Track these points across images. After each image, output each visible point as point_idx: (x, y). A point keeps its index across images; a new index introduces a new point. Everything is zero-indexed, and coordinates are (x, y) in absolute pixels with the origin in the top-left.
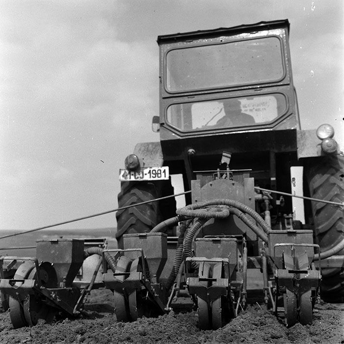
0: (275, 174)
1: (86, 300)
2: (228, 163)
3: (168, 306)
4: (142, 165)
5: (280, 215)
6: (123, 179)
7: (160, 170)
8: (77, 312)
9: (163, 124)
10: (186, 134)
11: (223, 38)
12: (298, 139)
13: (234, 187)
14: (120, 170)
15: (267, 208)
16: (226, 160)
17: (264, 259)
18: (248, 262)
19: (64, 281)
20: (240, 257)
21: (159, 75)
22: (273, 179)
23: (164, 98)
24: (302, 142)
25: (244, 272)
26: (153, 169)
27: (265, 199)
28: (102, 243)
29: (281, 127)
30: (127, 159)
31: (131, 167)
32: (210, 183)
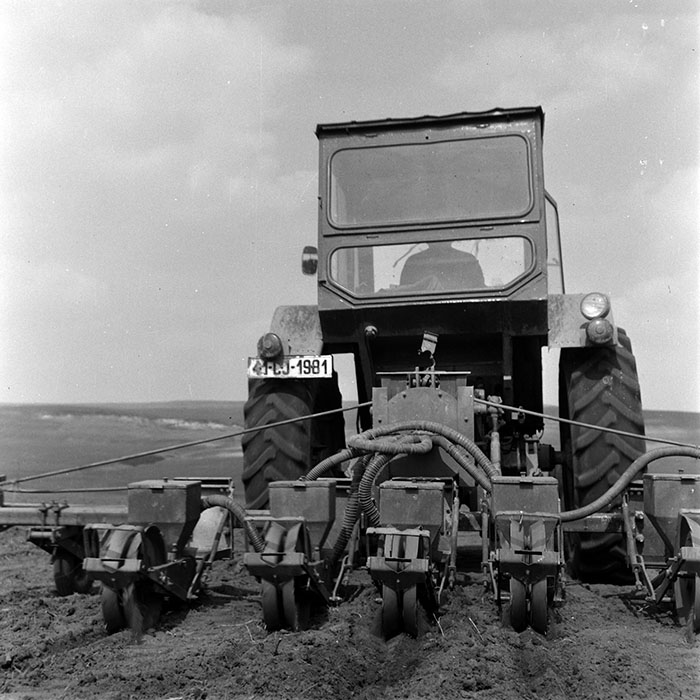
0: (511, 370)
1: (207, 578)
2: (433, 352)
3: (334, 594)
4: (286, 352)
5: (517, 437)
6: (254, 375)
7: (318, 362)
8: (194, 597)
9: (325, 282)
10: (363, 302)
11: (429, 132)
12: (549, 313)
13: (441, 400)
14: (250, 358)
15: (495, 428)
16: (428, 346)
17: (485, 517)
18: (460, 521)
19: (174, 550)
20: (448, 512)
21: (317, 195)
22: (507, 378)
23: (326, 236)
24: (557, 319)
25: (454, 535)
26: (306, 358)
27: (492, 413)
28: (226, 486)
29: (521, 296)
30: (261, 342)
31: (269, 355)
32: (404, 393)
